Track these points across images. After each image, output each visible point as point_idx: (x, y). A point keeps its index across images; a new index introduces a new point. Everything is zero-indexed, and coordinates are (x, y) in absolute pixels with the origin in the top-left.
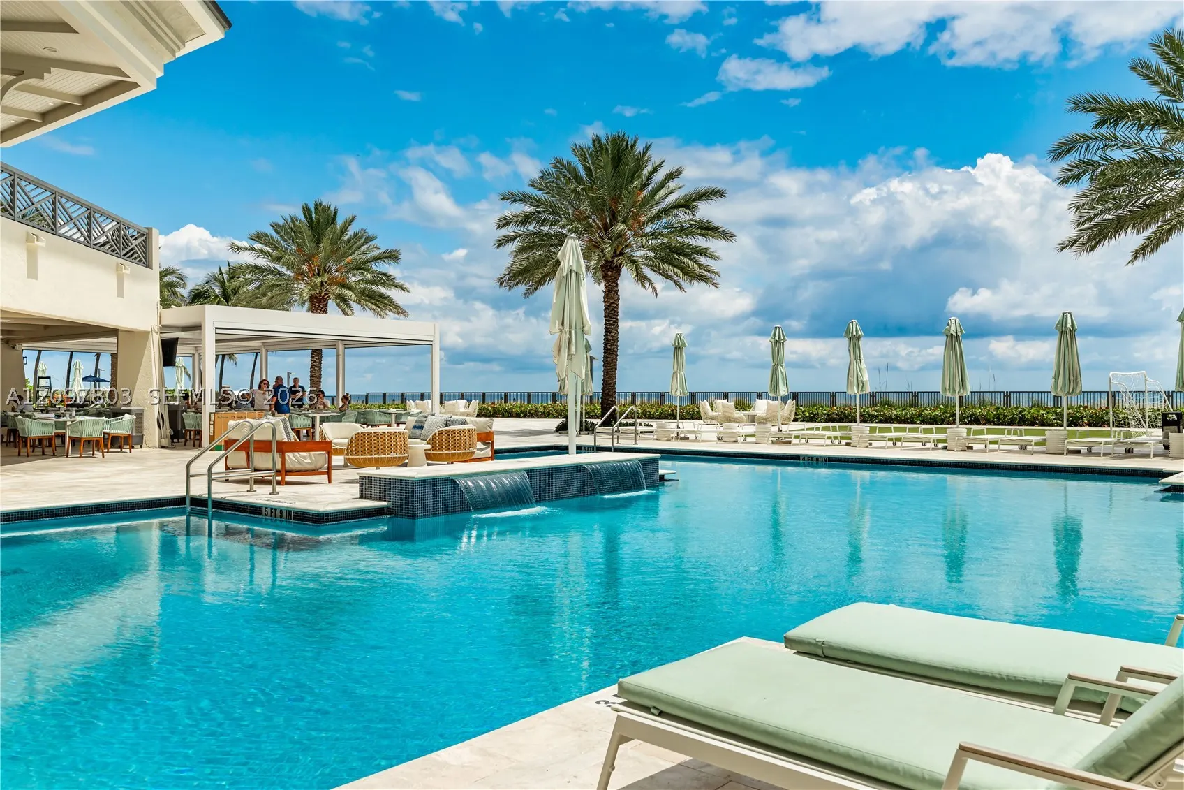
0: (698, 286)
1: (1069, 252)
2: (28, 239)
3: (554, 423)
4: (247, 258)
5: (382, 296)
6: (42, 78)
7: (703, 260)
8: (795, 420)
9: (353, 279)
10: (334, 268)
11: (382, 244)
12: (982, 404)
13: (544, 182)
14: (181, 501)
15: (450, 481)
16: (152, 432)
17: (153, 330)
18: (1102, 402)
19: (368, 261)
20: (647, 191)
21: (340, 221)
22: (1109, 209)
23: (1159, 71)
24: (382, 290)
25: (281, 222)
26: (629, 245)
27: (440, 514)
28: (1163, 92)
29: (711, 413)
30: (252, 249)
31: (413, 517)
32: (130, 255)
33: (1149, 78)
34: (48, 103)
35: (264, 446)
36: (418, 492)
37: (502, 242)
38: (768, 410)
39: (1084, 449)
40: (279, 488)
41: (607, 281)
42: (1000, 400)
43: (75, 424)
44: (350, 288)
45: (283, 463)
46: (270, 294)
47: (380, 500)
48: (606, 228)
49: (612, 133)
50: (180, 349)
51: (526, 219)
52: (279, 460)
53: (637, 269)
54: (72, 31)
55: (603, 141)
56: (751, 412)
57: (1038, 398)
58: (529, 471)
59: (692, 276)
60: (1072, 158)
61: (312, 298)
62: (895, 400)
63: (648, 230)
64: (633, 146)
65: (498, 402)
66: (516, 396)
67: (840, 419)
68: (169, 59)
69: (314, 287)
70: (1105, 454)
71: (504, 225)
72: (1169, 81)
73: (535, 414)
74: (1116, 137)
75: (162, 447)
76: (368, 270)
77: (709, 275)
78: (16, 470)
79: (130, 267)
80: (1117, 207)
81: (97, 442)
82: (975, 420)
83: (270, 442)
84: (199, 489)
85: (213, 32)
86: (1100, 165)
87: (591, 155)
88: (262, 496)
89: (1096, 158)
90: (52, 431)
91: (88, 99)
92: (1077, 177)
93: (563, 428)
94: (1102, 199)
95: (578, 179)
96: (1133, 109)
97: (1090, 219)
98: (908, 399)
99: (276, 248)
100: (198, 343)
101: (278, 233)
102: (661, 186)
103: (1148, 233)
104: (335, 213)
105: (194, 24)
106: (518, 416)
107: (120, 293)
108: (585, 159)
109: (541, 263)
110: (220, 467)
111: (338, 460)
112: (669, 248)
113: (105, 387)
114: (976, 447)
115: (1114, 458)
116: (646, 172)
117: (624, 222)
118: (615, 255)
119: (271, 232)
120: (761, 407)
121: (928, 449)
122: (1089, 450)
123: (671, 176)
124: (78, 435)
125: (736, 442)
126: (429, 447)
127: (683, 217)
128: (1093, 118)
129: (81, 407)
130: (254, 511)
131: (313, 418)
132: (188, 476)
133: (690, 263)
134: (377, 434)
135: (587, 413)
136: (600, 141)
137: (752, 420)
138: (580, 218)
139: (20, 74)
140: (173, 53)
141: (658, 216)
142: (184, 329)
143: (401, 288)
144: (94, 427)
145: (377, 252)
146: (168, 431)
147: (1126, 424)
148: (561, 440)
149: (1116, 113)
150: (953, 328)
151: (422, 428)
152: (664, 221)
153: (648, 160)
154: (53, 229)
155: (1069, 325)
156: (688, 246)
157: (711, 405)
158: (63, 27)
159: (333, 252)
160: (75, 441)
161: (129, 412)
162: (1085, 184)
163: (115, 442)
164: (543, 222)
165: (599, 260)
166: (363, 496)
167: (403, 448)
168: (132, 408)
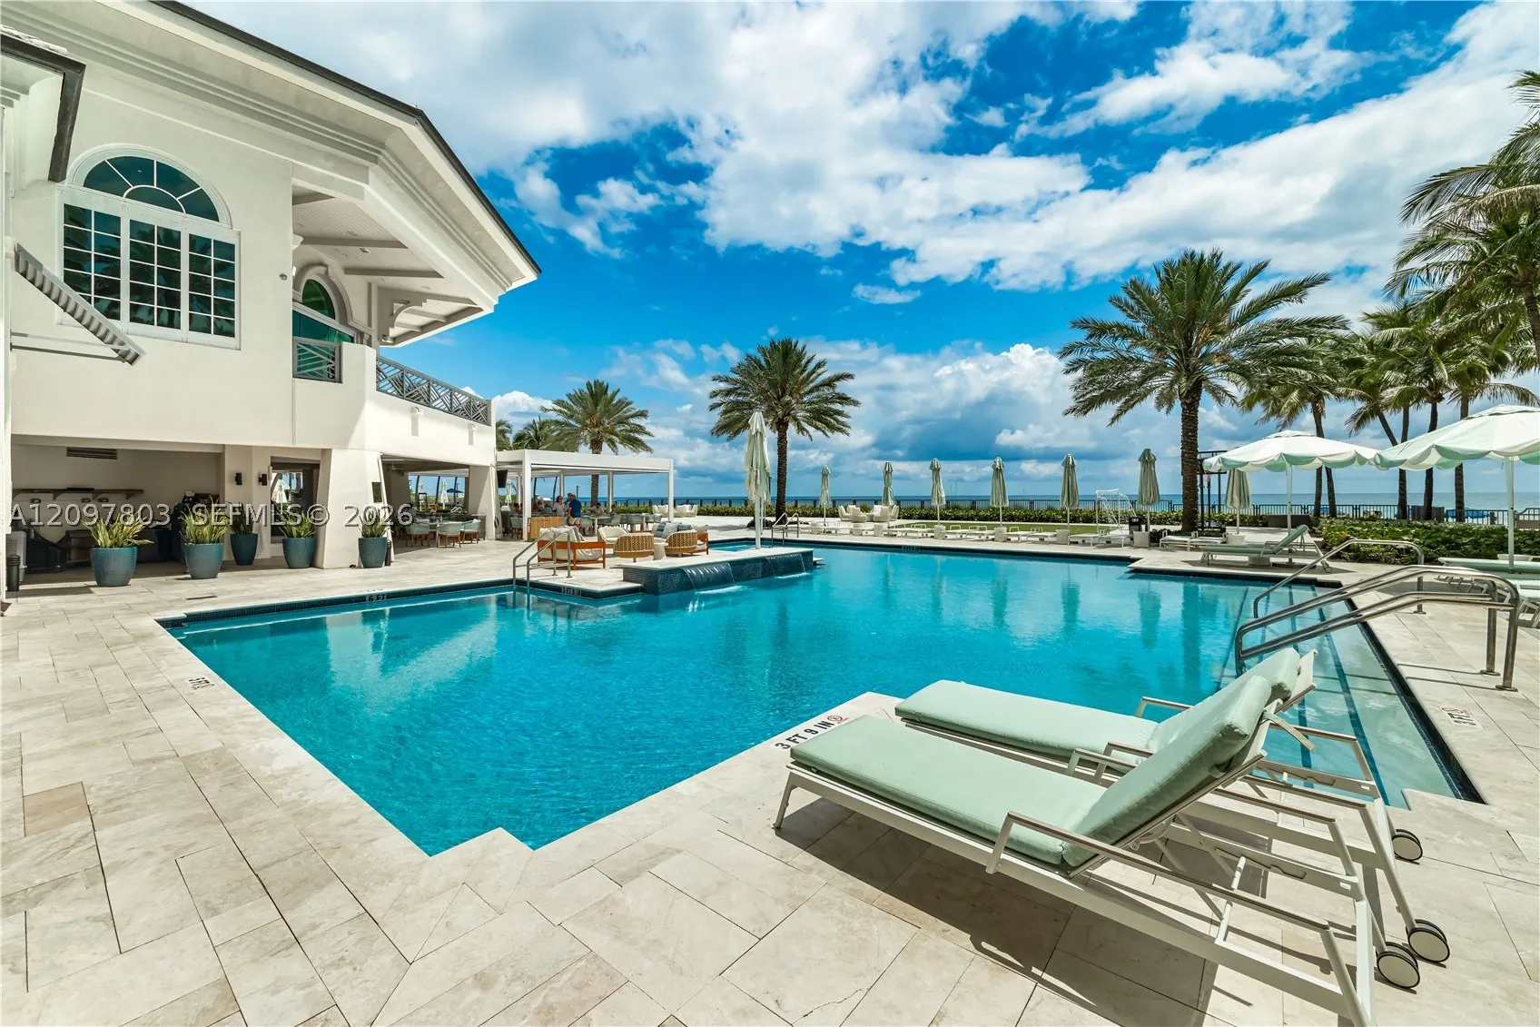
0: (837, 434)
1: (1071, 416)
2: (412, 411)
3: (747, 520)
4: (553, 416)
5: (637, 439)
6: (421, 305)
7: (840, 418)
8: (899, 518)
9: (618, 429)
10: (606, 421)
11: (637, 407)
12: (1017, 508)
13: (739, 369)
14: (509, 582)
15: (680, 570)
16: (491, 530)
17: (492, 465)
18: (1091, 507)
19: (628, 418)
20: (805, 374)
21: (610, 392)
22: (1096, 389)
23: (1127, 304)
24: (637, 436)
25: (573, 393)
26: (793, 409)
27: (675, 591)
28: (1129, 316)
29: (846, 514)
30: (554, 410)
31: (657, 593)
32: (476, 418)
33: (1120, 307)
34: (423, 320)
35: (562, 545)
36: (660, 578)
37: (713, 408)
38: (882, 512)
39: (1080, 541)
40: (572, 573)
41: (779, 432)
42: (1026, 505)
43: (443, 527)
44: (616, 435)
45: (575, 557)
46: (566, 439)
47: (636, 582)
48: (779, 398)
49: (783, 337)
50: (509, 474)
51: (728, 393)
52: (572, 555)
53: (799, 424)
54: (439, 276)
55: (777, 344)
56: (871, 513)
57: (1051, 504)
58: (732, 563)
59: (833, 428)
60: (1072, 357)
61: (592, 441)
62: (961, 504)
63: (805, 399)
64: (795, 347)
65: (710, 505)
66: (722, 500)
67: (927, 517)
68: (502, 293)
69: (593, 434)
70: (1094, 544)
71: (714, 396)
72: (1132, 309)
73: (734, 514)
74: (1099, 344)
75: (498, 539)
76: (628, 424)
77: (844, 428)
78: (404, 557)
79: (478, 426)
80: (1100, 388)
81: (456, 538)
82: (1012, 518)
83: (566, 543)
84: (521, 574)
85: (529, 276)
86: (1090, 362)
87: (769, 352)
88: (561, 579)
89: (1087, 357)
90: (427, 531)
91: (450, 318)
92: (1075, 370)
93: (752, 525)
94: (1090, 383)
95: (760, 366)
96: (1110, 328)
97: (1084, 396)
98: (968, 504)
99: (569, 410)
100: (520, 471)
101: (571, 400)
102: (813, 372)
103: (1119, 404)
104: (607, 387)
105: (518, 271)
106: (723, 515)
107: (471, 442)
108: (765, 355)
109: (737, 420)
110: (535, 561)
111: (609, 551)
112: (818, 411)
113: (461, 496)
114: (1013, 539)
115: (1100, 547)
116: (803, 362)
117: (790, 395)
118: (785, 415)
119: (566, 399)
120: (877, 510)
121: (982, 540)
122: (1083, 541)
123: (819, 365)
124: (444, 533)
125: (861, 535)
126: (667, 544)
127: (826, 391)
128: (1085, 333)
129: (445, 514)
130: (556, 589)
131: (593, 520)
132: (515, 567)
133: (832, 421)
134: (634, 538)
135: (767, 513)
136: (774, 343)
137: (872, 520)
138: (763, 391)
139: (407, 303)
140: (504, 289)
141: (811, 391)
142: (512, 463)
143: (649, 434)
144: (454, 527)
145: (633, 412)
146: (501, 529)
147: (1106, 522)
148: (751, 534)
149: (1100, 330)
150: (998, 464)
151: (662, 530)
152: (815, 394)
153: (805, 354)
154: (428, 403)
155: (1071, 463)
156: (831, 409)
157: (845, 508)
158: (435, 274)
159: (605, 412)
160: (442, 537)
161: (476, 518)
162: (1080, 373)
163: (468, 537)
164: (739, 394)
165: (775, 419)
166: (626, 580)
167: (651, 546)
168: (478, 515)
